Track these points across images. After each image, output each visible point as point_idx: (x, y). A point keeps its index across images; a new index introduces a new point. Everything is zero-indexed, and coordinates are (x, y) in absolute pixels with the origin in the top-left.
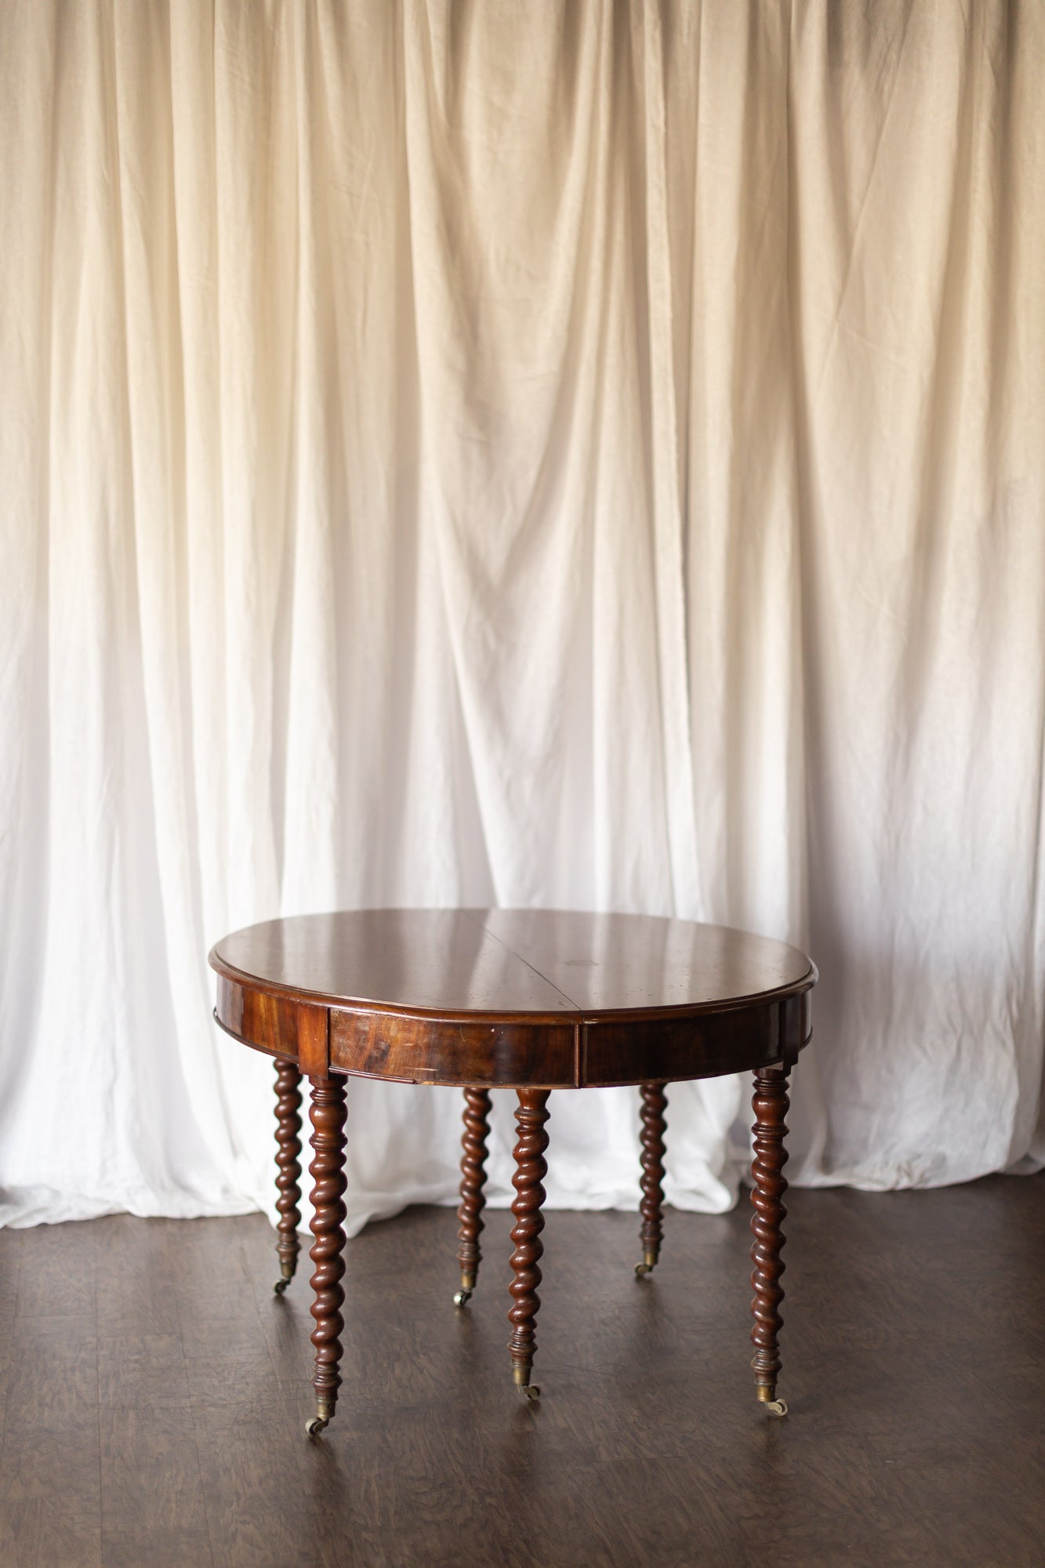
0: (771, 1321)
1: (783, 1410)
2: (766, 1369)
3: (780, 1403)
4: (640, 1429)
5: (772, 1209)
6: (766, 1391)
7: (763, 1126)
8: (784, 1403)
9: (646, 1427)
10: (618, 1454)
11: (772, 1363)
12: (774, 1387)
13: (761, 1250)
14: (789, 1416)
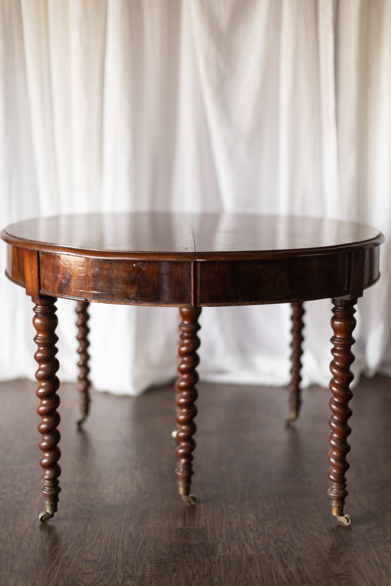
0: (340, 465)
1: (348, 522)
2: (337, 496)
3: (346, 518)
4: (251, 530)
5: (342, 393)
6: (337, 509)
7: (338, 338)
8: (348, 518)
9: (255, 529)
10: (230, 550)
11: (341, 492)
12: (342, 507)
13: (335, 419)
14: (352, 526)
